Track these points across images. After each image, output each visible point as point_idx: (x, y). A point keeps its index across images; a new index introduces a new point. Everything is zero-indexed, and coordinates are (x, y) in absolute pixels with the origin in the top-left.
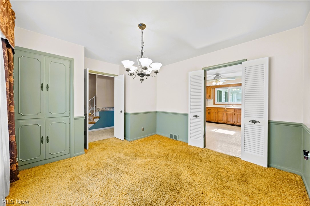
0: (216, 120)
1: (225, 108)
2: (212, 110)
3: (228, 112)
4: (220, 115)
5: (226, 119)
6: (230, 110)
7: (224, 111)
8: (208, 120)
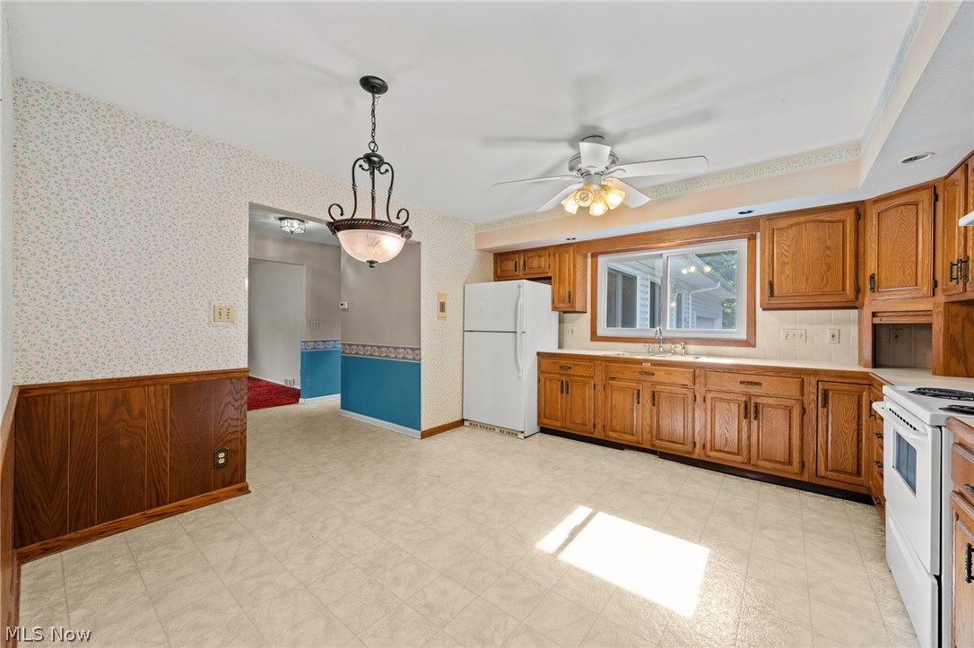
0: (599, 427)
1: (646, 361)
2: (580, 371)
3: (662, 383)
4: (621, 400)
5: (651, 427)
6: (669, 373)
7: (639, 381)
8: (559, 424)
